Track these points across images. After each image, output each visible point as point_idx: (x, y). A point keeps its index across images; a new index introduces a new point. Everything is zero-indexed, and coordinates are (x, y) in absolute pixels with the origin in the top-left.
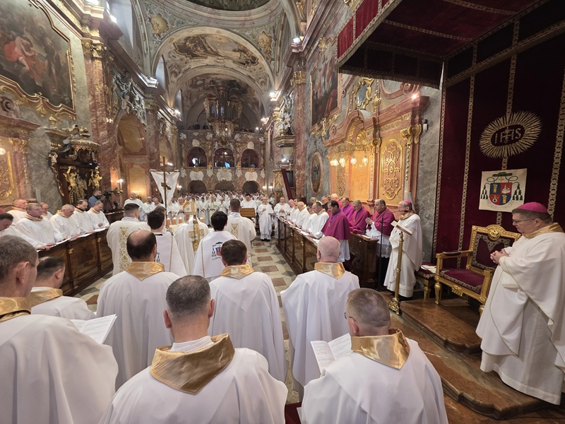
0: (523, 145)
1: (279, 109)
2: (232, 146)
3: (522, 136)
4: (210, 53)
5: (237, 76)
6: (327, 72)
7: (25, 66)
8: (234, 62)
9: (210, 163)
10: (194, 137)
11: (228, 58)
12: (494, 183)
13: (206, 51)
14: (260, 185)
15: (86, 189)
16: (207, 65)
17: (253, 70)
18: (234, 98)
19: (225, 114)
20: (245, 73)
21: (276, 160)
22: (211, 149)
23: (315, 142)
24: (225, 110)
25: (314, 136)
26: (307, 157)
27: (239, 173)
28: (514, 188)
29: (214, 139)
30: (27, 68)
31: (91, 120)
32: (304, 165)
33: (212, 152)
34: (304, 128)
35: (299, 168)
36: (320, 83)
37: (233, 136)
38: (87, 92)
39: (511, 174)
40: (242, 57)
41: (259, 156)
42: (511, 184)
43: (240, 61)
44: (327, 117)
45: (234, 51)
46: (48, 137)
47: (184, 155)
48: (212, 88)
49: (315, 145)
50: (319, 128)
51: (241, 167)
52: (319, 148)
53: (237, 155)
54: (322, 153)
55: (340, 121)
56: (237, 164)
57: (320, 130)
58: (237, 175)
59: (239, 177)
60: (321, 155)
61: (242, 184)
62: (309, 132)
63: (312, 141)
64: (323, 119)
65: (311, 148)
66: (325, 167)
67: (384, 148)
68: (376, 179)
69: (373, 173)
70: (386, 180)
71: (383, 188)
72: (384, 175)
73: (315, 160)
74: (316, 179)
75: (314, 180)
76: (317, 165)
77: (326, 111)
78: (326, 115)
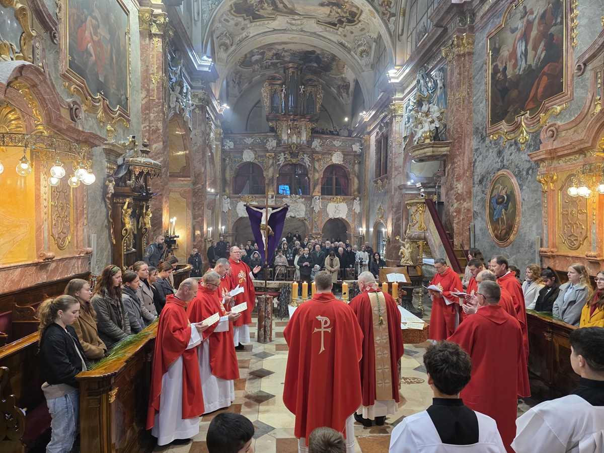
1: (401, 96)
2: (307, 159)
4: (281, 11)
5: (320, 44)
6: (534, 33)
7: (92, 56)
8: (318, 22)
9: (271, 189)
10: (247, 147)
11: (309, 17)
13: (276, 8)
14: (352, 226)
15: (136, 232)
16: (275, 30)
17: (348, 34)
18: (310, 80)
19: (296, 107)
20: (335, 38)
21: (396, 182)
22: (273, 164)
23: (500, 153)
24: (296, 101)
25: (496, 143)
26: (477, 178)
27: (317, 205)
29: (279, 149)
30: (94, 58)
31: (142, 126)
32: (470, 193)
33: (274, 170)
34: (470, 129)
35: (459, 198)
36: (513, 53)
37: (309, 143)
38: (140, 85)
40: (334, 13)
41: (351, 176)
43: (328, 20)
44: (533, 111)
45: (322, 5)
46: (104, 155)
47: (228, 176)
48: (274, 64)
49: (499, 157)
50: (512, 128)
51: (320, 194)
52: (512, 163)
53: (314, 175)
54: (520, 172)
55: (567, 116)
56: (314, 189)
57: (513, 131)
58: (314, 209)
59: (317, 211)
60: (516, 176)
61: (321, 223)
62: (482, 135)
63: (491, 150)
64: (522, 113)
65: (487, 163)
66: (528, 197)
73: (499, 183)
74: (502, 218)
75: (498, 220)
76: (504, 192)
77: (531, 100)
78: (531, 105)
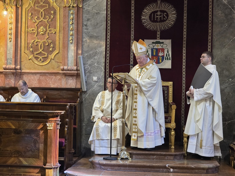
0: (168, 24)
3: (167, 18)
12: (153, 49)
28: (166, 52)
39: (163, 43)
42: (164, 49)
67: (29, 3)
68: (18, 40)
69: (13, 31)
70: (34, 42)
71: (28, 51)
72: (28, 36)
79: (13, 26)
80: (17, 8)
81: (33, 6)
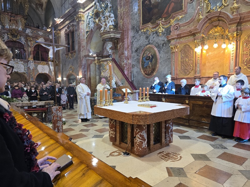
1: (83, 11)
2: (23, 39)
19: (12, 9)
24: (12, 5)
26: (134, 50)
27: (32, 65)
29: (4, 31)
32: (130, 56)
34: (130, 27)
35: (126, 58)
49: (147, 39)
50: (154, 26)
51: (33, 60)
52: (154, 41)
53: (28, 49)
54: (159, 45)
55: (184, 20)
56: (29, 57)
57: (155, 27)
58: (30, 68)
59: (32, 69)
60: (157, 47)
61: (35, 75)
62: (136, 30)
63: (142, 37)
64: (160, 19)
65: (140, 42)
66: (163, 56)
67: (245, 37)
68: (237, 59)
69: (234, 55)
70: (247, 59)
71: (243, 65)
72: (244, 56)
73: (147, 51)
74: (149, 66)
75: (146, 67)
76: (150, 54)
77: (165, 13)
78: (165, 16)
79: (234, 52)
80: (237, 42)
81: (247, 39)
